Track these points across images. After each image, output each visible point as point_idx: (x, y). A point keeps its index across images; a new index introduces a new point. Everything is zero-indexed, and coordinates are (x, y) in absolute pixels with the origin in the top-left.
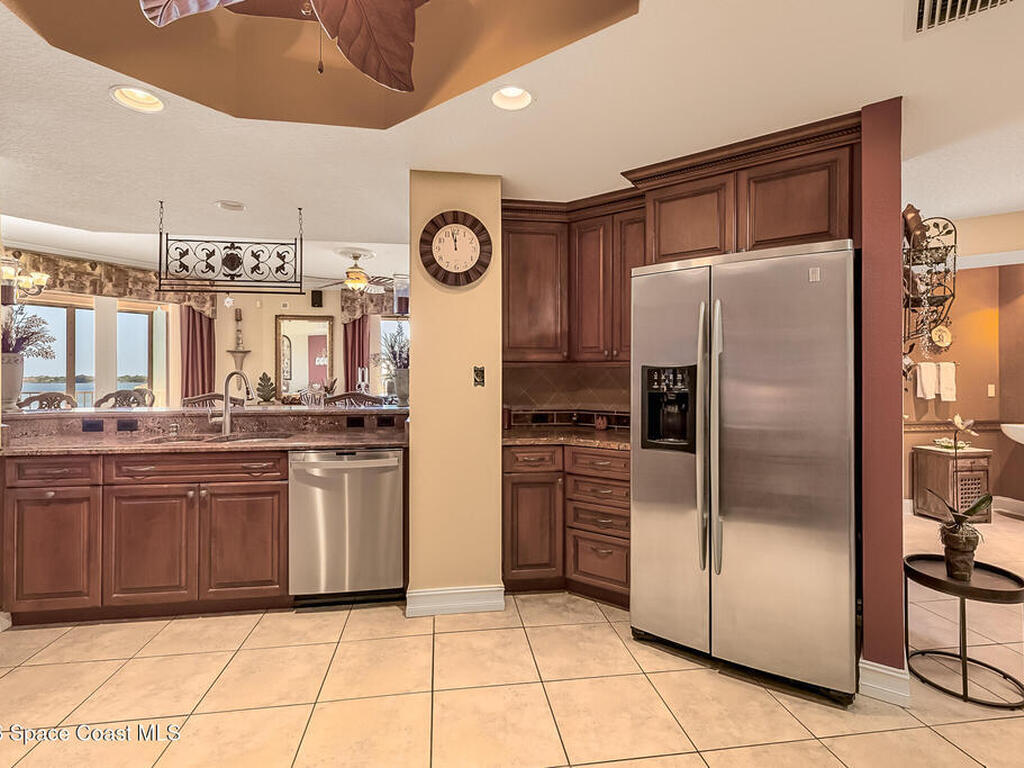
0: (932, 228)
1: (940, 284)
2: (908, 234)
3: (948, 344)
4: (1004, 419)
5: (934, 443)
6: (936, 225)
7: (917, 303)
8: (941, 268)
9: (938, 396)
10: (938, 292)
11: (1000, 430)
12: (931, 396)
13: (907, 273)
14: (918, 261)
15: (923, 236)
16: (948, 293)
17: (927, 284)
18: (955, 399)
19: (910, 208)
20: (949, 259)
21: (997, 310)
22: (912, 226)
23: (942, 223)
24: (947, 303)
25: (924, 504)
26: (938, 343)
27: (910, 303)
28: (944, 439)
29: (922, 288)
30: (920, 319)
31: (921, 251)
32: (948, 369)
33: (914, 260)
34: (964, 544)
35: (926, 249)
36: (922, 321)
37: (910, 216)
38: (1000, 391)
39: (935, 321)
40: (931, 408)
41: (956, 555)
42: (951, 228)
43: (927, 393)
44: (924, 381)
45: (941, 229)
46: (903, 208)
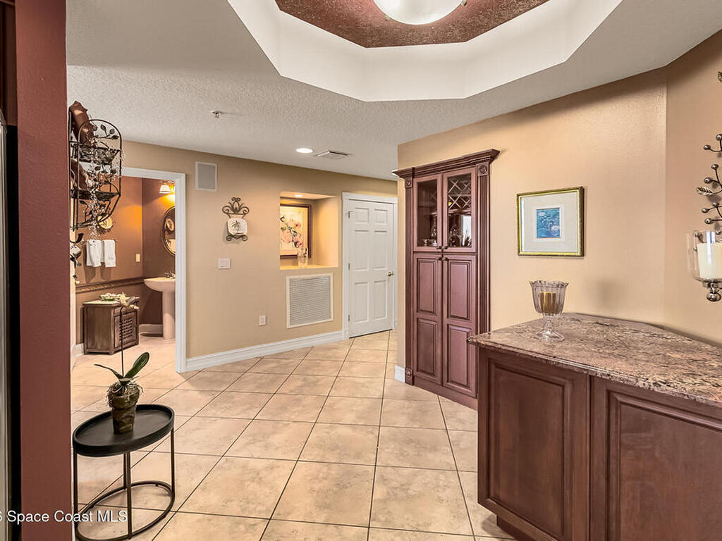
0: (99, 129)
1: (107, 182)
2: (75, 127)
3: (109, 227)
4: (146, 276)
5: (100, 298)
6: (104, 128)
7: (85, 195)
8: (107, 168)
9: (103, 264)
10: (105, 189)
11: (143, 283)
12: (97, 264)
13: (74, 166)
14: (85, 158)
15: (91, 135)
16: (114, 191)
17: (95, 180)
18: (115, 265)
19: (77, 105)
20: (115, 162)
21: (141, 207)
22: (80, 121)
23: (109, 128)
24: (113, 200)
25: (93, 344)
26: (102, 226)
27: (78, 195)
28: (107, 295)
29: (90, 183)
30: (89, 210)
31: (89, 147)
32: (110, 245)
33: (82, 157)
34: (129, 402)
35: (95, 147)
36: (91, 213)
37: (77, 112)
38: (143, 258)
39: (103, 215)
40: (98, 272)
41: (123, 413)
42: (116, 133)
43: (95, 262)
44: (92, 254)
45: (108, 133)
46: (70, 104)
